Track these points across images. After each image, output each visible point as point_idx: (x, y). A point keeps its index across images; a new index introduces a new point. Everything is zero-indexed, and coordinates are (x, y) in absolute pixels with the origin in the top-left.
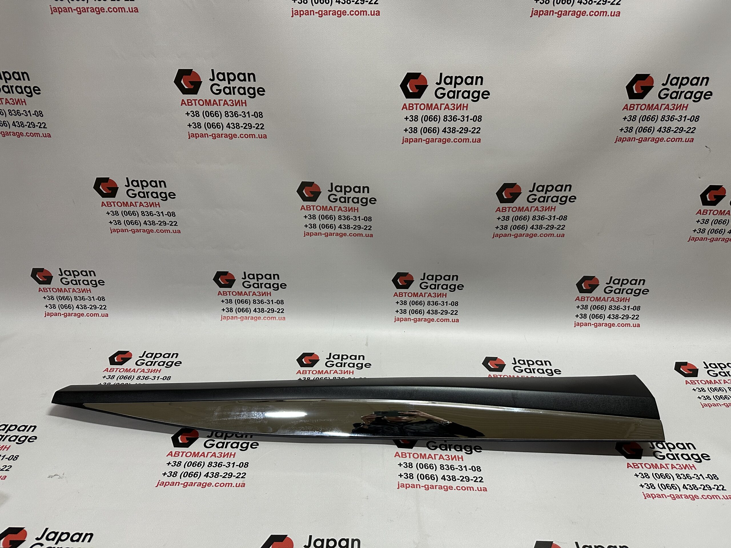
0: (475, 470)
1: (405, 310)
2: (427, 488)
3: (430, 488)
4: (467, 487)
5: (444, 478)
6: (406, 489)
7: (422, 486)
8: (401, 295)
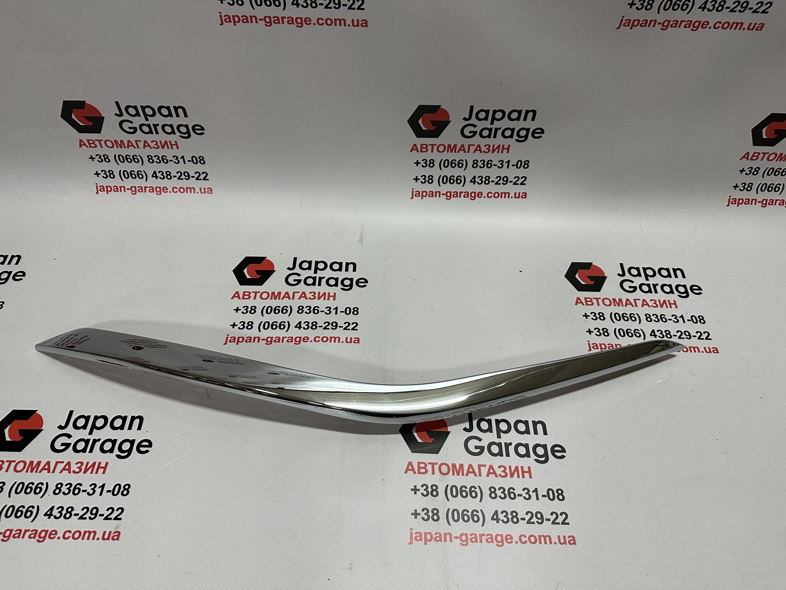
0: (553, 499)
1: (431, 177)
2: (463, 541)
3: (471, 540)
4: (540, 537)
5: (495, 517)
6: (426, 544)
7: (456, 538)
8: (425, 150)
